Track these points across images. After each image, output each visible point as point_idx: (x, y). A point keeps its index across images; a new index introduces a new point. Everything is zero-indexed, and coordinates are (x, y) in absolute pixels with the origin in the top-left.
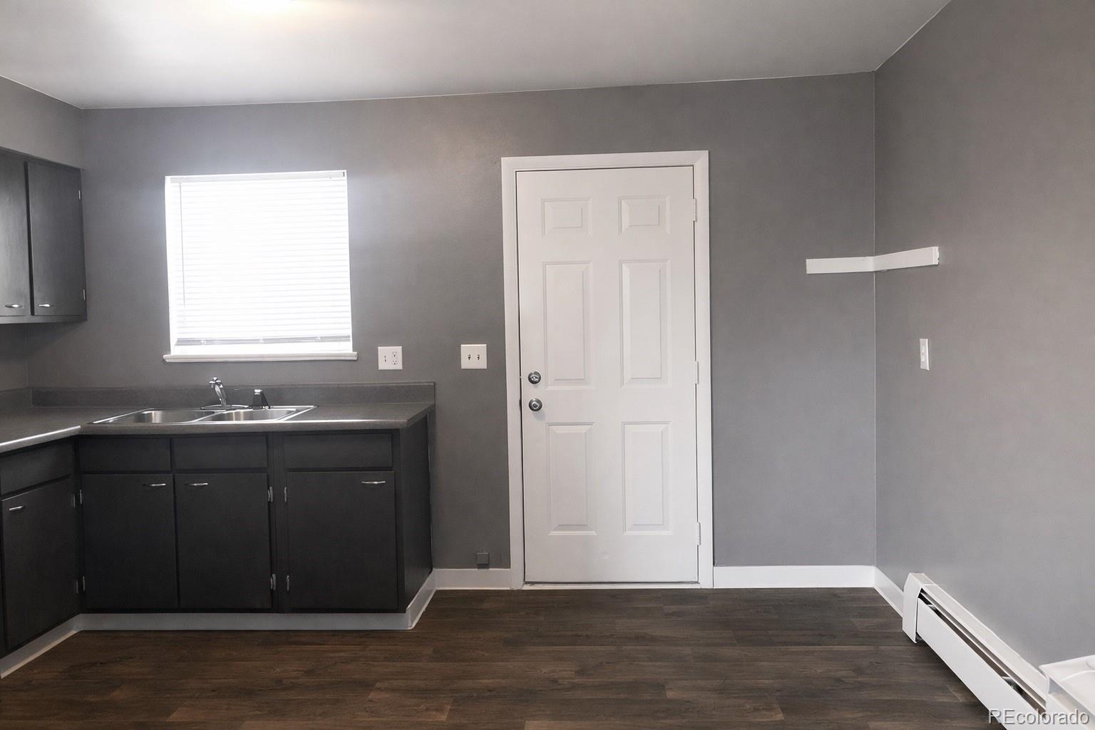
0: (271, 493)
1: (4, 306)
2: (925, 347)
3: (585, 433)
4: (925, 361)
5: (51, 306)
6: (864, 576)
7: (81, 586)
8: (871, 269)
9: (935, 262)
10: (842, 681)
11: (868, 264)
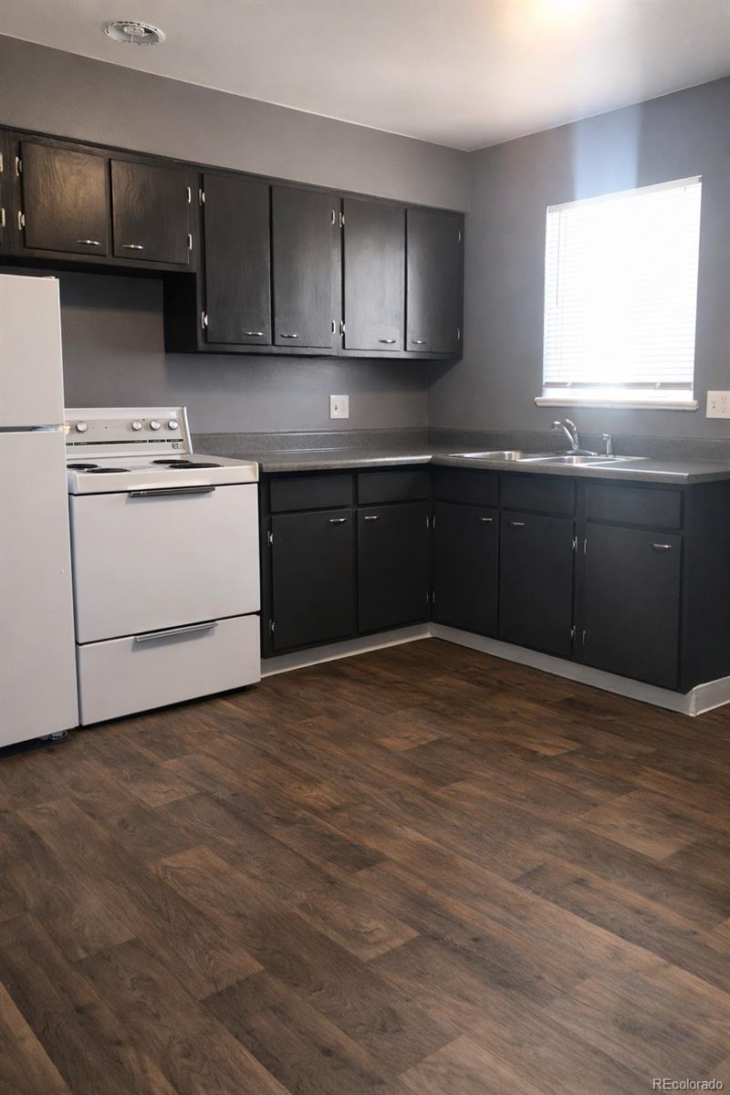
0: (575, 544)
1: (378, 341)
5: (423, 343)
7: (431, 598)
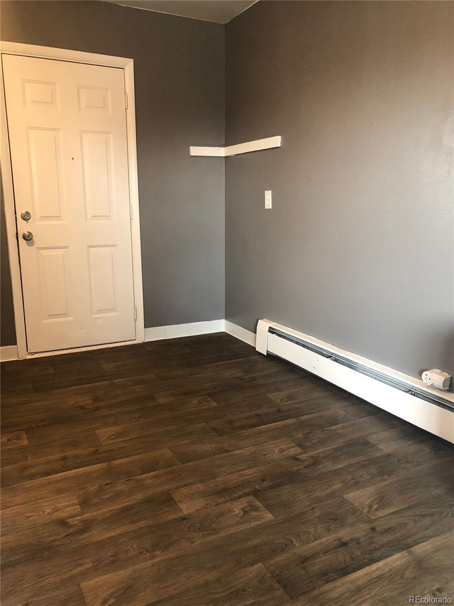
2: (268, 195)
3: (63, 254)
4: (268, 204)
6: (220, 326)
8: (223, 155)
9: (279, 145)
10: (242, 379)
11: (221, 152)
